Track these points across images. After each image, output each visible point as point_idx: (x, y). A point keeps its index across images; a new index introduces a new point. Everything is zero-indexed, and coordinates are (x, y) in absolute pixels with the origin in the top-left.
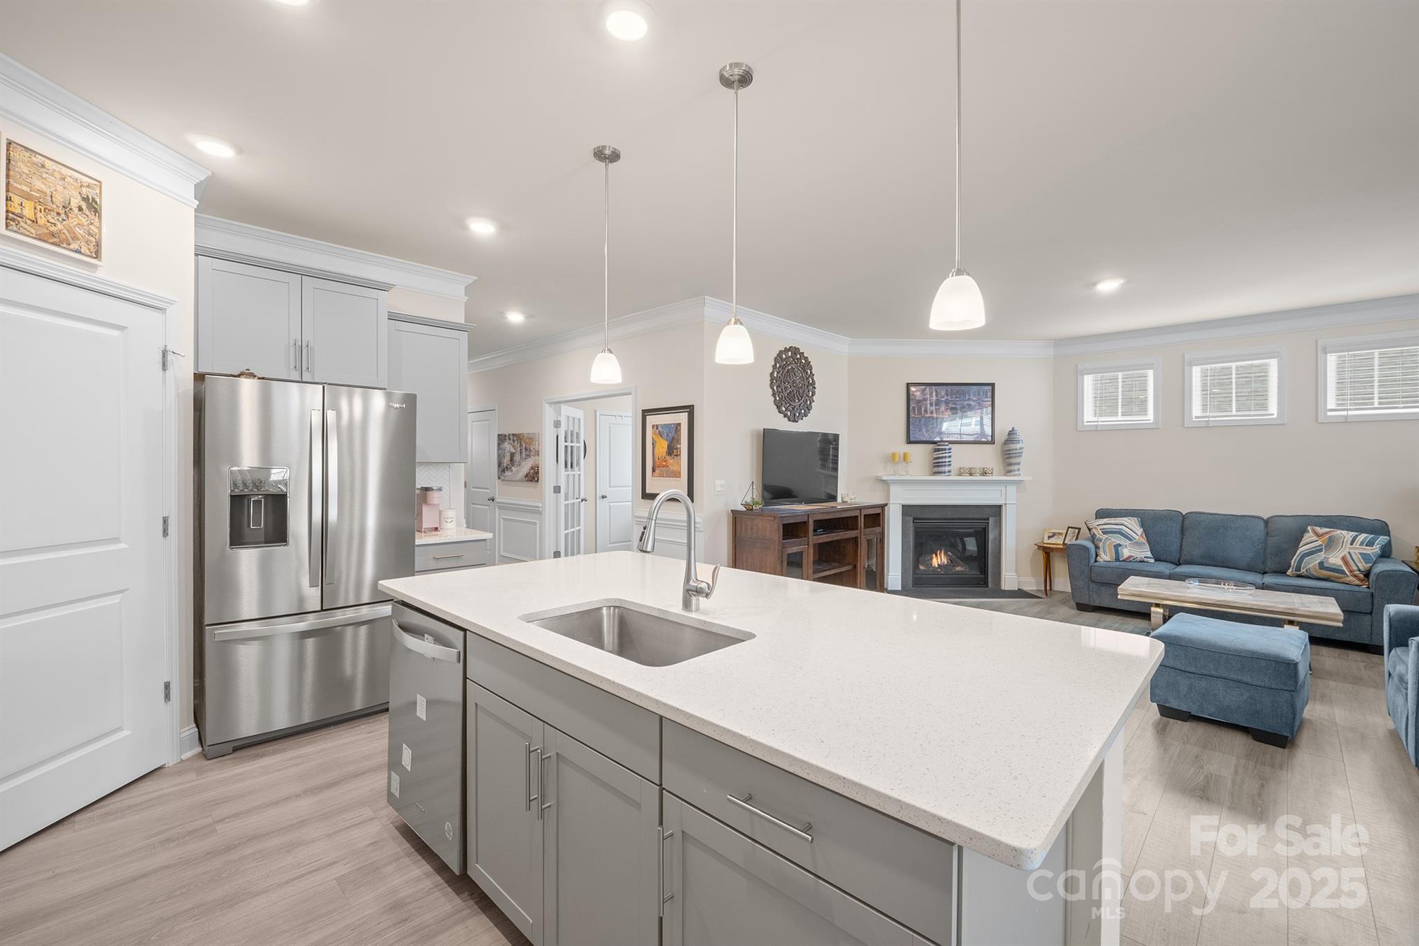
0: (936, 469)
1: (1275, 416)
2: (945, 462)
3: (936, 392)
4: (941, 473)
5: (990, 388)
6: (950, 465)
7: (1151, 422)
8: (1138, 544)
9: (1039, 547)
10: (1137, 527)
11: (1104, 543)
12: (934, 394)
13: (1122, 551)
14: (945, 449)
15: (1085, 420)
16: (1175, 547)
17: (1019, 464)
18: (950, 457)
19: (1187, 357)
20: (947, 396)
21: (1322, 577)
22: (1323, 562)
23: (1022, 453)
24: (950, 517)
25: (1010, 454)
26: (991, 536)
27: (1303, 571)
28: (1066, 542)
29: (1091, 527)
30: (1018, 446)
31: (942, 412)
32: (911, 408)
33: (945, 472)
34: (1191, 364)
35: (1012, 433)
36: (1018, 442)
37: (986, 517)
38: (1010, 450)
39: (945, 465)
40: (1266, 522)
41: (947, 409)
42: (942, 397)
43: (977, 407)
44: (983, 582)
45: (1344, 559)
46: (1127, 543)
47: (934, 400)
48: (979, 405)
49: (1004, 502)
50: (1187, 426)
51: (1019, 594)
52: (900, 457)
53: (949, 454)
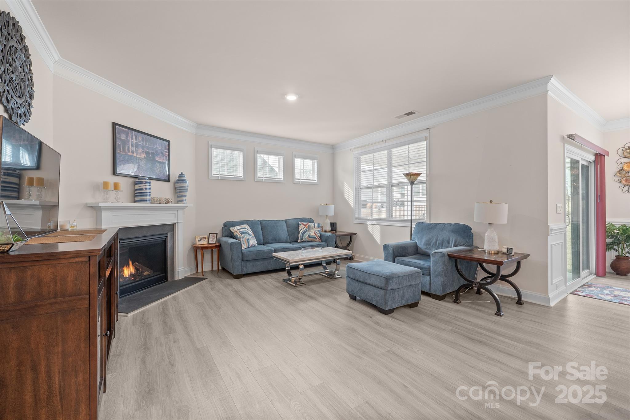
0: (138, 198)
2: (147, 193)
3: (136, 136)
4: (143, 201)
5: (167, 143)
6: (149, 195)
7: (242, 177)
8: (252, 238)
10: (250, 229)
11: (243, 239)
12: (134, 137)
14: (147, 182)
15: (213, 173)
16: (262, 237)
17: (186, 196)
19: (256, 149)
20: (143, 142)
22: (309, 235)
23: (187, 189)
24: (145, 235)
25: (181, 189)
26: (169, 245)
27: (304, 239)
28: (210, 242)
29: (233, 232)
30: (186, 185)
31: (140, 154)
32: (117, 145)
33: (147, 200)
35: (181, 176)
36: (185, 182)
37: (166, 232)
38: (181, 187)
39: (147, 195)
40: (286, 221)
41: (143, 152)
42: (140, 142)
43: (161, 155)
44: (165, 279)
45: (314, 233)
46: (250, 237)
47: (134, 142)
48: (162, 153)
49: (177, 222)
50: (255, 181)
51: (189, 281)
52: (111, 187)
53: (150, 187)
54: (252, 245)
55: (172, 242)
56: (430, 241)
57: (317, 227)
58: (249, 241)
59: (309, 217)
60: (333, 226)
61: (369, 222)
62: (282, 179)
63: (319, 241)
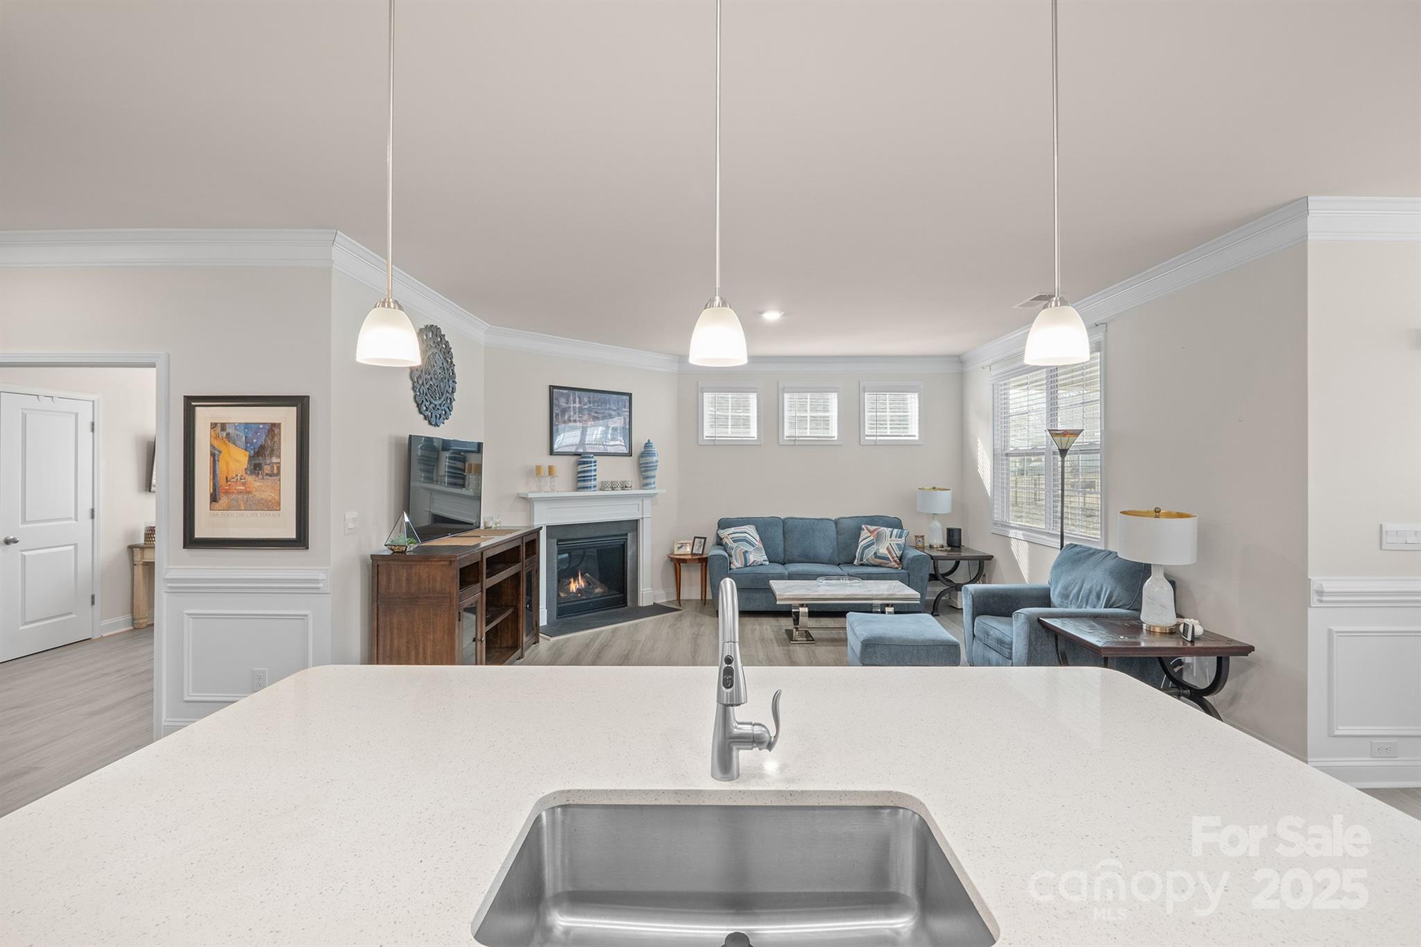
0: (581, 484)
1: (836, 439)
2: (591, 476)
3: (580, 397)
4: (587, 488)
5: (628, 398)
6: (595, 479)
7: (756, 438)
8: (758, 549)
9: (672, 559)
10: (755, 534)
11: (736, 551)
12: (577, 400)
14: (591, 462)
15: (705, 435)
16: (781, 550)
17: (654, 477)
19: (780, 386)
20: (590, 403)
21: (876, 564)
22: (876, 552)
23: (656, 466)
24: (592, 535)
25: (646, 467)
26: (630, 553)
27: (865, 560)
28: (694, 552)
29: (722, 537)
30: (654, 459)
31: (585, 421)
32: (554, 414)
33: (590, 487)
34: (784, 391)
35: (648, 445)
36: (653, 455)
37: (624, 533)
38: (647, 463)
39: (591, 480)
40: (836, 522)
41: (590, 417)
42: (585, 405)
43: (617, 417)
44: (623, 602)
45: (888, 549)
46: (750, 549)
47: (577, 406)
48: (619, 415)
49: (641, 516)
50: (780, 444)
51: (657, 609)
52: (545, 471)
53: (595, 468)
54: (753, 562)
55: (635, 548)
56: (1069, 589)
57: (896, 537)
58: (747, 555)
59: (891, 514)
60: (953, 537)
61: (1012, 533)
62: (834, 437)
63: (897, 566)
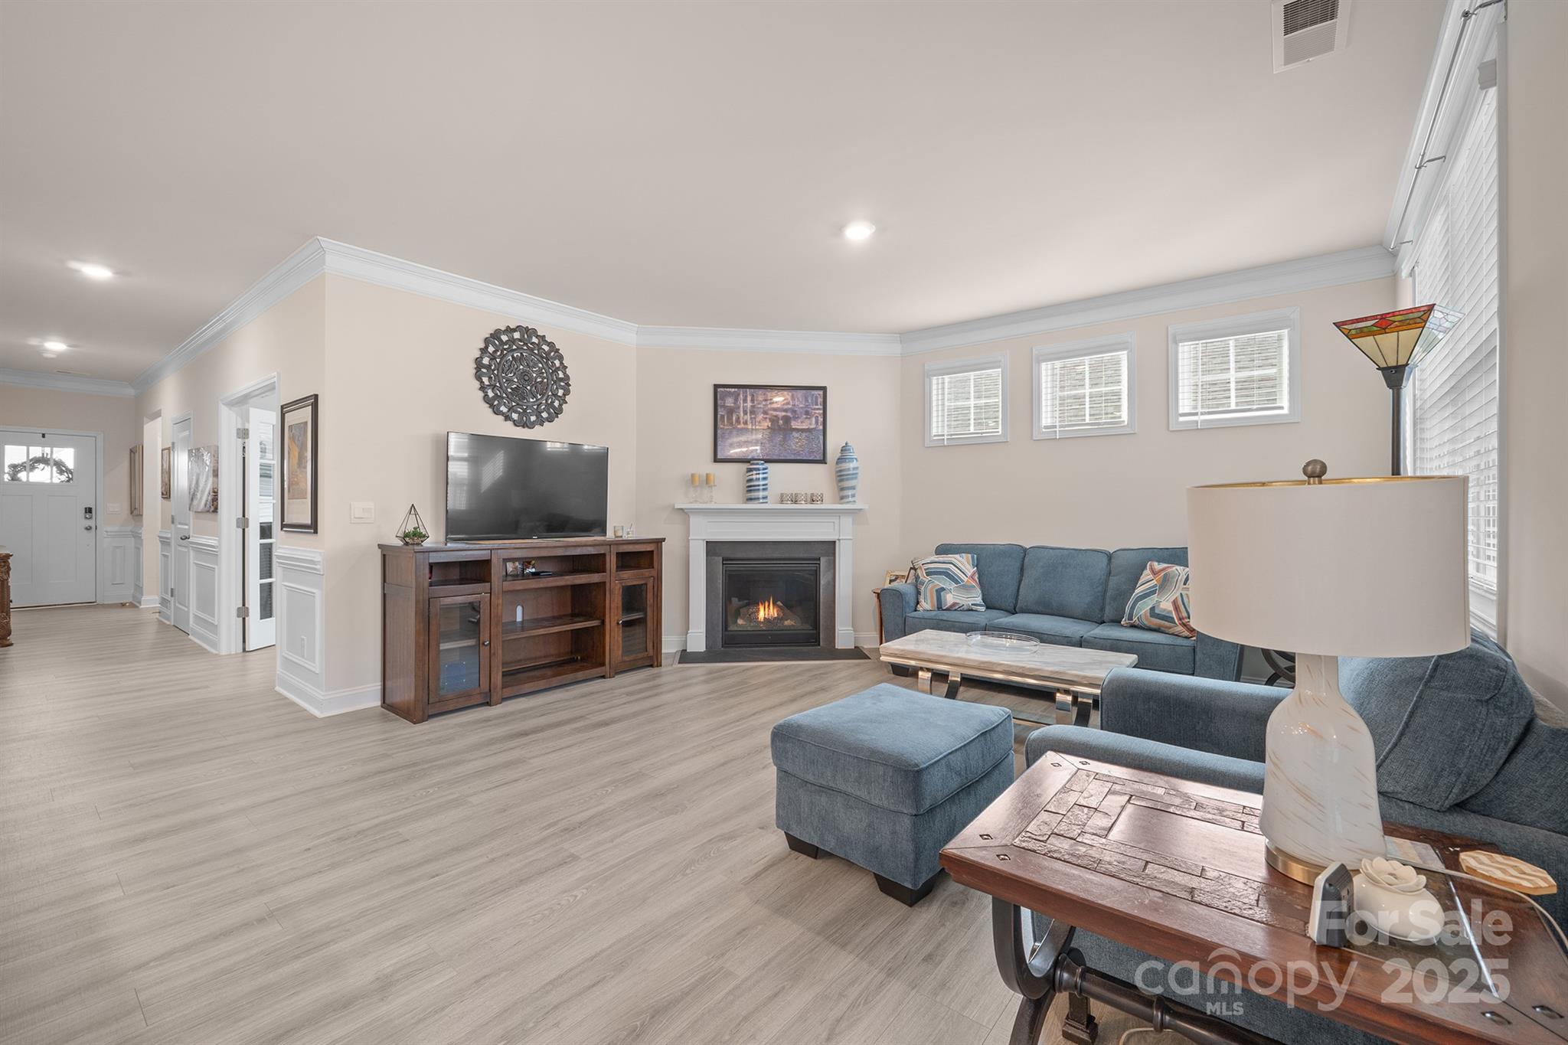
0: (750, 495)
1: (1126, 423)
2: (759, 485)
3: (753, 396)
4: (755, 499)
5: (821, 392)
6: (766, 490)
7: (1001, 434)
8: (967, 588)
9: (876, 594)
10: (968, 566)
11: (927, 587)
12: (749, 398)
13: (945, 597)
14: (759, 469)
15: (932, 434)
16: (1011, 590)
17: (853, 488)
18: (765, 479)
19: (1035, 352)
20: (765, 401)
21: (1153, 626)
22: (1154, 607)
23: (857, 474)
25: (844, 475)
26: (823, 581)
27: (1135, 619)
30: (852, 465)
31: (759, 422)
32: (719, 417)
33: (758, 498)
34: (1039, 359)
35: (844, 449)
36: (853, 460)
37: (816, 556)
38: (844, 471)
39: (760, 490)
40: (1110, 557)
41: (766, 418)
42: (759, 404)
43: (805, 416)
44: (814, 640)
45: (1175, 603)
46: (954, 587)
47: (749, 406)
48: (807, 413)
49: (838, 538)
50: (1035, 438)
53: (765, 475)
54: (954, 604)
55: (830, 576)
62: (1124, 422)
